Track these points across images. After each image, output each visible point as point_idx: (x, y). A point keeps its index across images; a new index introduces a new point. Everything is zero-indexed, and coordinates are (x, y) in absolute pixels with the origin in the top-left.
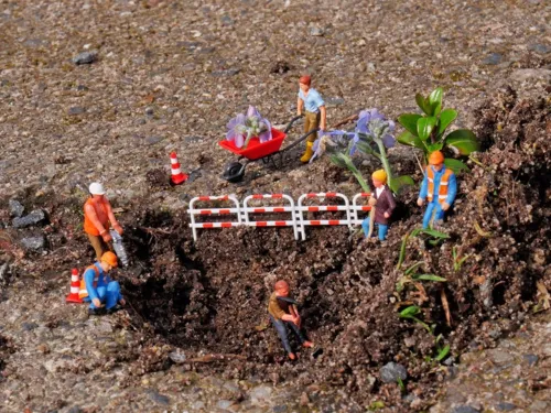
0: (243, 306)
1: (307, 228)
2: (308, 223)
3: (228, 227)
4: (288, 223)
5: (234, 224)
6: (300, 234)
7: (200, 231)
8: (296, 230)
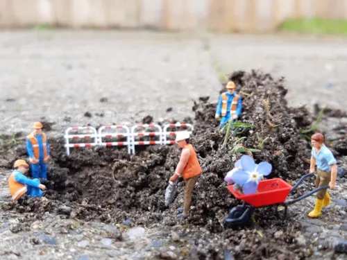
0: (100, 189)
1: (136, 147)
2: (137, 143)
3: (89, 146)
4: (125, 143)
5: (92, 144)
6: (131, 150)
7: (71, 149)
8: (129, 148)
